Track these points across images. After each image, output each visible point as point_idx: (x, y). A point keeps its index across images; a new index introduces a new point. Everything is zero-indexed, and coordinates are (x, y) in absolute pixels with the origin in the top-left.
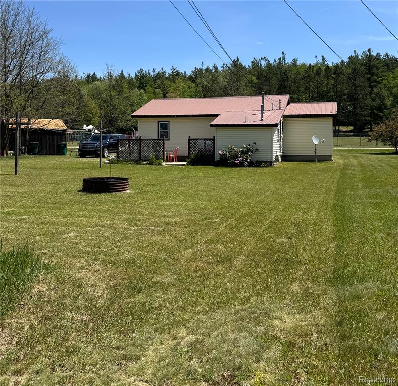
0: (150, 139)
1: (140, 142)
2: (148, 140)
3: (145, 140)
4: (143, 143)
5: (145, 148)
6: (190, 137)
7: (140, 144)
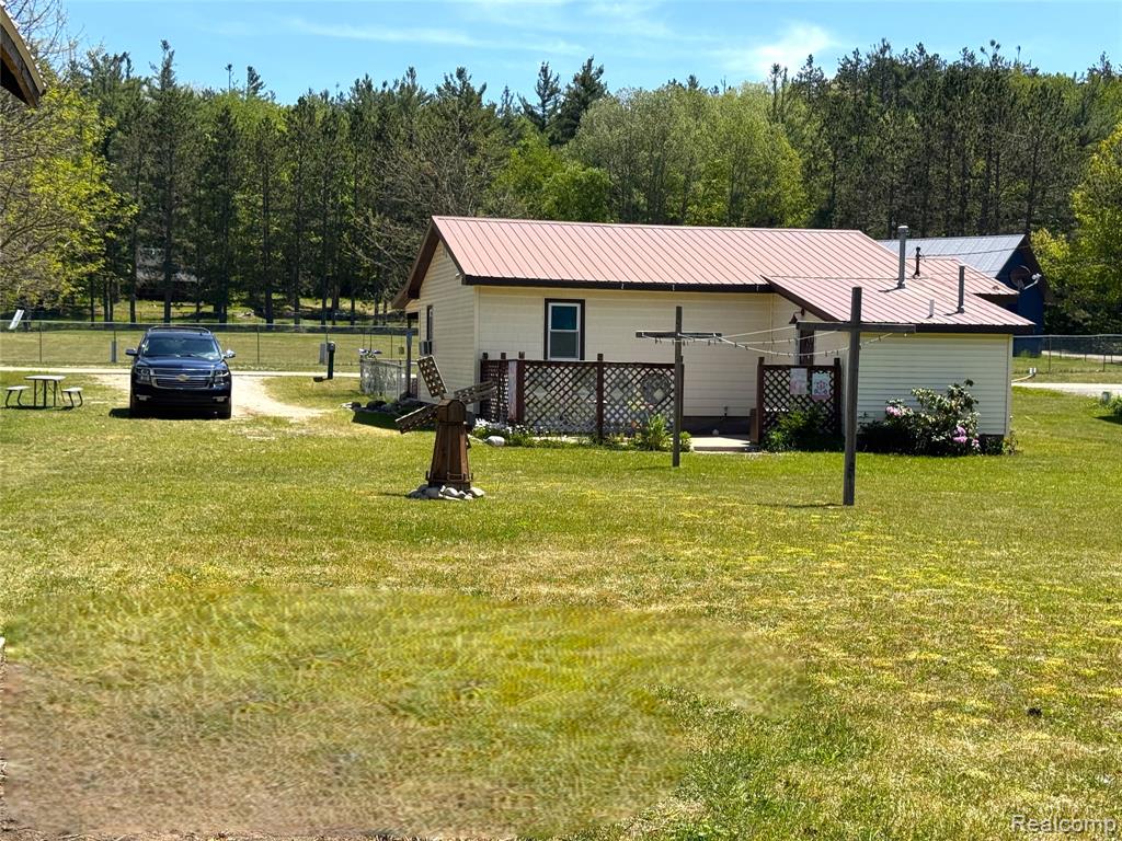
0: (635, 365)
1: (601, 372)
2: (626, 365)
3: (618, 365)
4: (610, 376)
5: (617, 394)
6: (762, 359)
7: (601, 380)
